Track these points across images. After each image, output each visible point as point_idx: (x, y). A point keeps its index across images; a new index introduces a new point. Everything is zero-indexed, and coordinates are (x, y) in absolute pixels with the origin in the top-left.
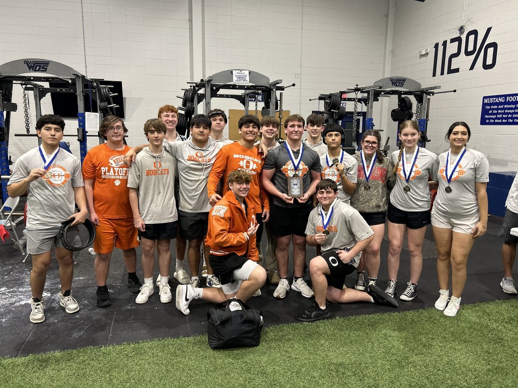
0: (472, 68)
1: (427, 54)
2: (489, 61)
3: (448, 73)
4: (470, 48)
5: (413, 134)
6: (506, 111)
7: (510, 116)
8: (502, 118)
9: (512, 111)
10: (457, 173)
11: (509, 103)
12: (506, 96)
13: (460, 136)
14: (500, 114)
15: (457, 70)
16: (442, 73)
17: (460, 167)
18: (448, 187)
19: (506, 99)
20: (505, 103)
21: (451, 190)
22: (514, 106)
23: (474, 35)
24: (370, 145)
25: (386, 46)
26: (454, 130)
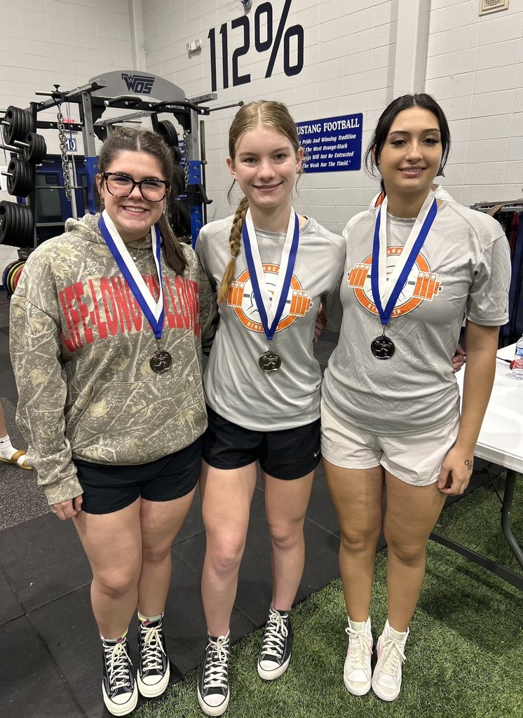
0: (269, 74)
1: (198, 50)
2: (293, 62)
3: (235, 84)
4: (264, 38)
5: (279, 155)
6: (325, 148)
7: (330, 156)
8: (320, 161)
9: (333, 148)
10: (413, 287)
11: (328, 134)
12: (322, 122)
13: (415, 150)
14: (316, 153)
15: (247, 79)
16: (226, 86)
17: (424, 267)
18: (384, 339)
19: (322, 127)
20: (322, 134)
21: (391, 351)
22: (334, 139)
23: (266, 13)
24: (136, 192)
25: (132, 35)
26: (394, 128)
